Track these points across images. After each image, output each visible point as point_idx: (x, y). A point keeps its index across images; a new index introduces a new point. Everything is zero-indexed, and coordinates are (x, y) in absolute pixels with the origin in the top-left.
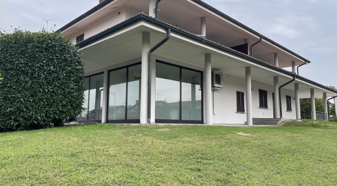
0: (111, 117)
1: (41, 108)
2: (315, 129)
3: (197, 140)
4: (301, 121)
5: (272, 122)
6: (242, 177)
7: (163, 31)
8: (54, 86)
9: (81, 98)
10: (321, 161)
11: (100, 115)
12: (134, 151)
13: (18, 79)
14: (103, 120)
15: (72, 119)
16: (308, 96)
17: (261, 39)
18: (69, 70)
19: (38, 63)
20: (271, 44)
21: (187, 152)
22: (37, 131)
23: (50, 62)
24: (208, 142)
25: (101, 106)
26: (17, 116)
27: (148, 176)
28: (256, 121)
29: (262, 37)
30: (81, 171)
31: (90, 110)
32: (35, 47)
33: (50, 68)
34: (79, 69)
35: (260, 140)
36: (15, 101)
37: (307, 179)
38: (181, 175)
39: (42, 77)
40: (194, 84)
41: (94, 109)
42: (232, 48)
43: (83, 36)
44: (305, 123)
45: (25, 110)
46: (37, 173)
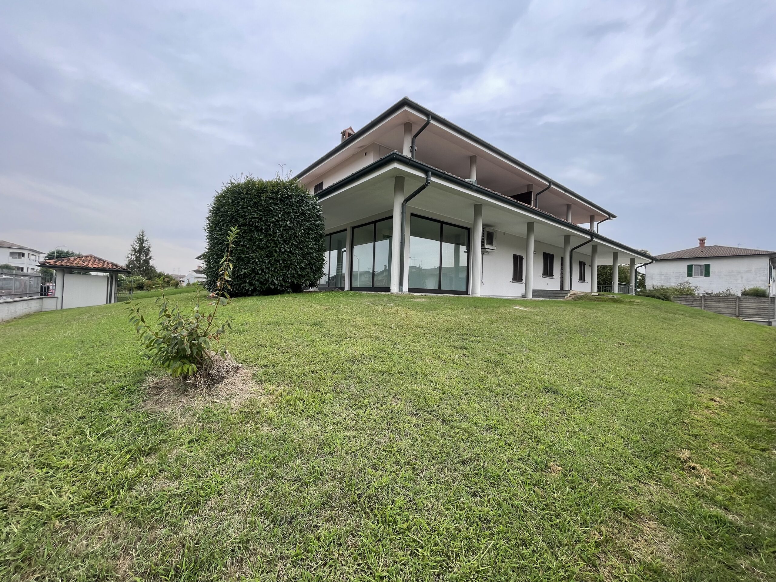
0: (356, 284)
1: (278, 270)
2: (615, 305)
3: (461, 314)
4: (597, 294)
5: (558, 295)
6: (518, 359)
7: (422, 175)
8: (291, 245)
9: (321, 261)
10: (623, 344)
11: (342, 281)
12: (385, 323)
13: (252, 236)
14: (347, 288)
15: (311, 285)
16: (608, 262)
17: (550, 185)
18: (307, 226)
19: (273, 218)
20: (563, 192)
21: (450, 327)
22: (275, 296)
23: (286, 216)
24: (475, 317)
25: (344, 271)
26: (252, 280)
27: (403, 351)
28: (538, 293)
29: (551, 182)
30: (325, 342)
31: (330, 276)
32: (269, 198)
33: (287, 224)
34: (319, 225)
35: (542, 316)
36: (249, 262)
37: (603, 365)
38: (442, 353)
39: (278, 235)
40: (458, 244)
41: (335, 274)
42: (512, 197)
43: (321, 184)
44: (602, 297)
45: (260, 272)
46: (278, 341)
